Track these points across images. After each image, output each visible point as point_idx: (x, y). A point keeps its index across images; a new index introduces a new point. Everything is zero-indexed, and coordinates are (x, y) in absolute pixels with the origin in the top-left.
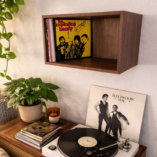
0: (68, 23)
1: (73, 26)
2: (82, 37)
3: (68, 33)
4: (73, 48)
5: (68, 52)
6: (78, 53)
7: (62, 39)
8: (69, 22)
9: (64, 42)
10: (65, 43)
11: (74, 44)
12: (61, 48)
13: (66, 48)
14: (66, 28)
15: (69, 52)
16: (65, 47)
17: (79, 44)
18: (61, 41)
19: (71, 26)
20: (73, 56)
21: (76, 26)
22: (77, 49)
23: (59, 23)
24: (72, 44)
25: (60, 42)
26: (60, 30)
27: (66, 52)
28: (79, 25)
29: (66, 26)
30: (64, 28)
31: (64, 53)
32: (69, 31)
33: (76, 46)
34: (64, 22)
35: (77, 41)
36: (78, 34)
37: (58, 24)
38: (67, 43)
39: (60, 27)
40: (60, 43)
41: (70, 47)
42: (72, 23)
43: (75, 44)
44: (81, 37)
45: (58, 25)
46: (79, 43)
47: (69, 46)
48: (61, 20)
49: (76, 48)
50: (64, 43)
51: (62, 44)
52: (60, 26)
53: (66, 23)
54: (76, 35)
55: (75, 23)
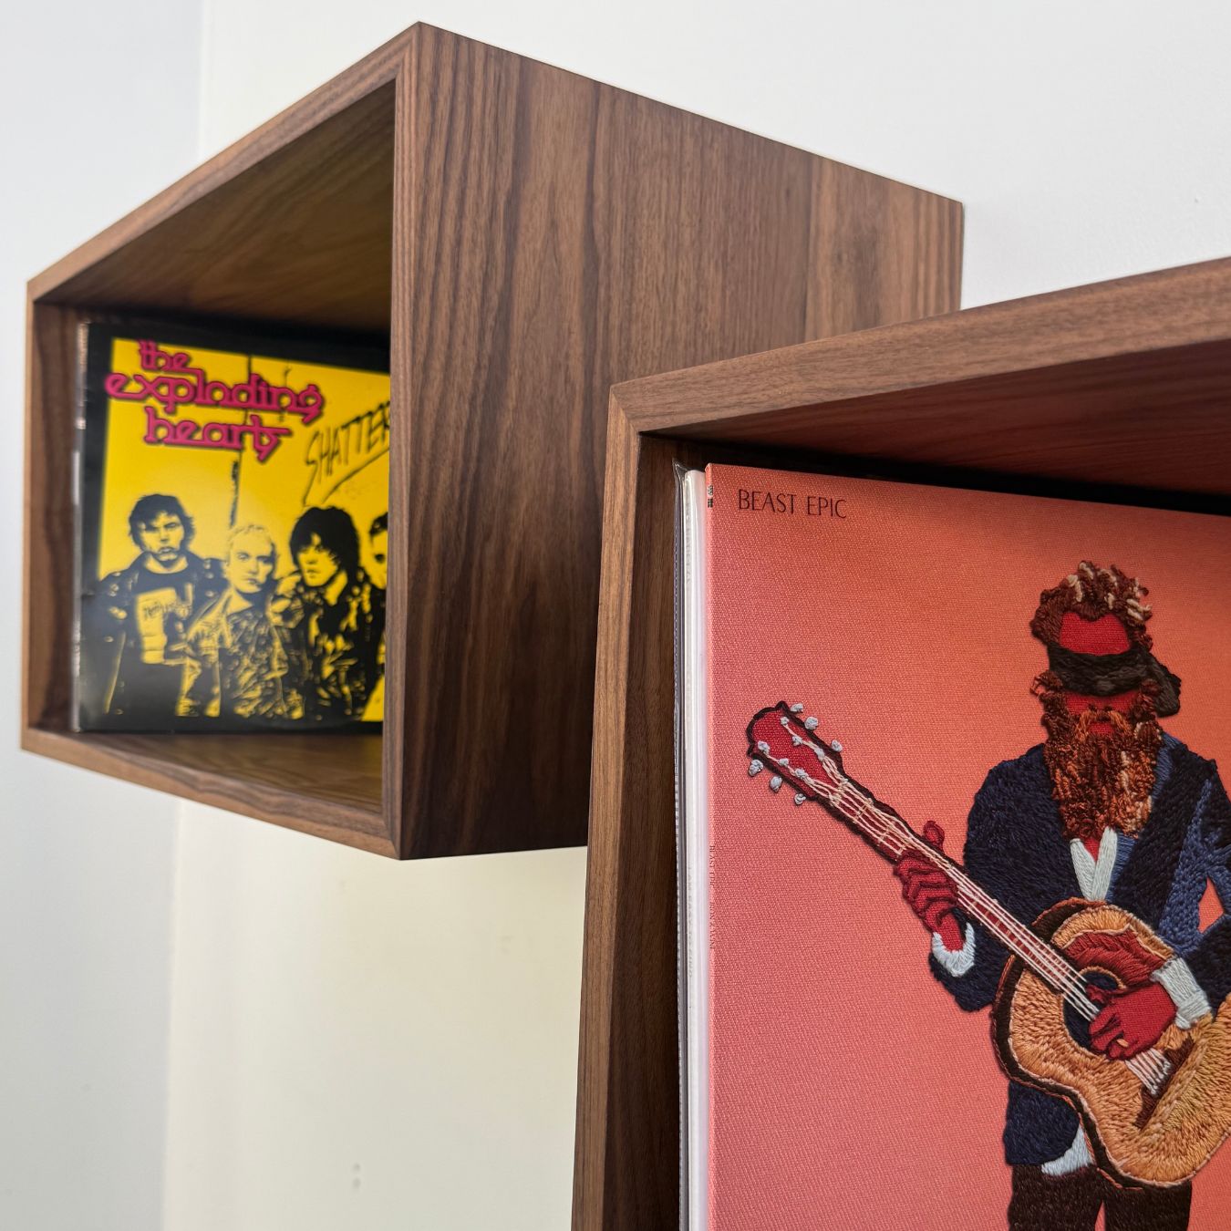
0: (239, 388)
1: (292, 421)
2: (373, 532)
3: (235, 476)
4: (277, 620)
5: (210, 646)
6: (328, 671)
7: (163, 519)
8: (256, 381)
9: (183, 550)
10: (194, 560)
11: (287, 585)
12: (144, 601)
13: (200, 606)
14: (213, 427)
15: (223, 652)
16: (181, 595)
17: (347, 592)
18: (151, 539)
19: (269, 419)
20: (265, 698)
21: (319, 425)
22: (314, 630)
23: (150, 376)
24: (271, 583)
25: (137, 540)
26: (151, 439)
27: (195, 645)
28: (358, 420)
29: (217, 404)
30: (188, 428)
31: (168, 654)
32: (249, 454)
33: (309, 609)
34: (200, 373)
35: (320, 565)
36: (338, 501)
37: (138, 378)
38: (216, 563)
39: (150, 411)
40: (135, 552)
41: (238, 604)
42: (285, 391)
43: (302, 583)
44: (362, 524)
45: (134, 387)
46: (342, 580)
47: (230, 592)
48: (171, 350)
49: (304, 625)
50: (182, 565)
51: (153, 566)
52: (152, 401)
53: (219, 385)
54: (318, 500)
55: (313, 390)
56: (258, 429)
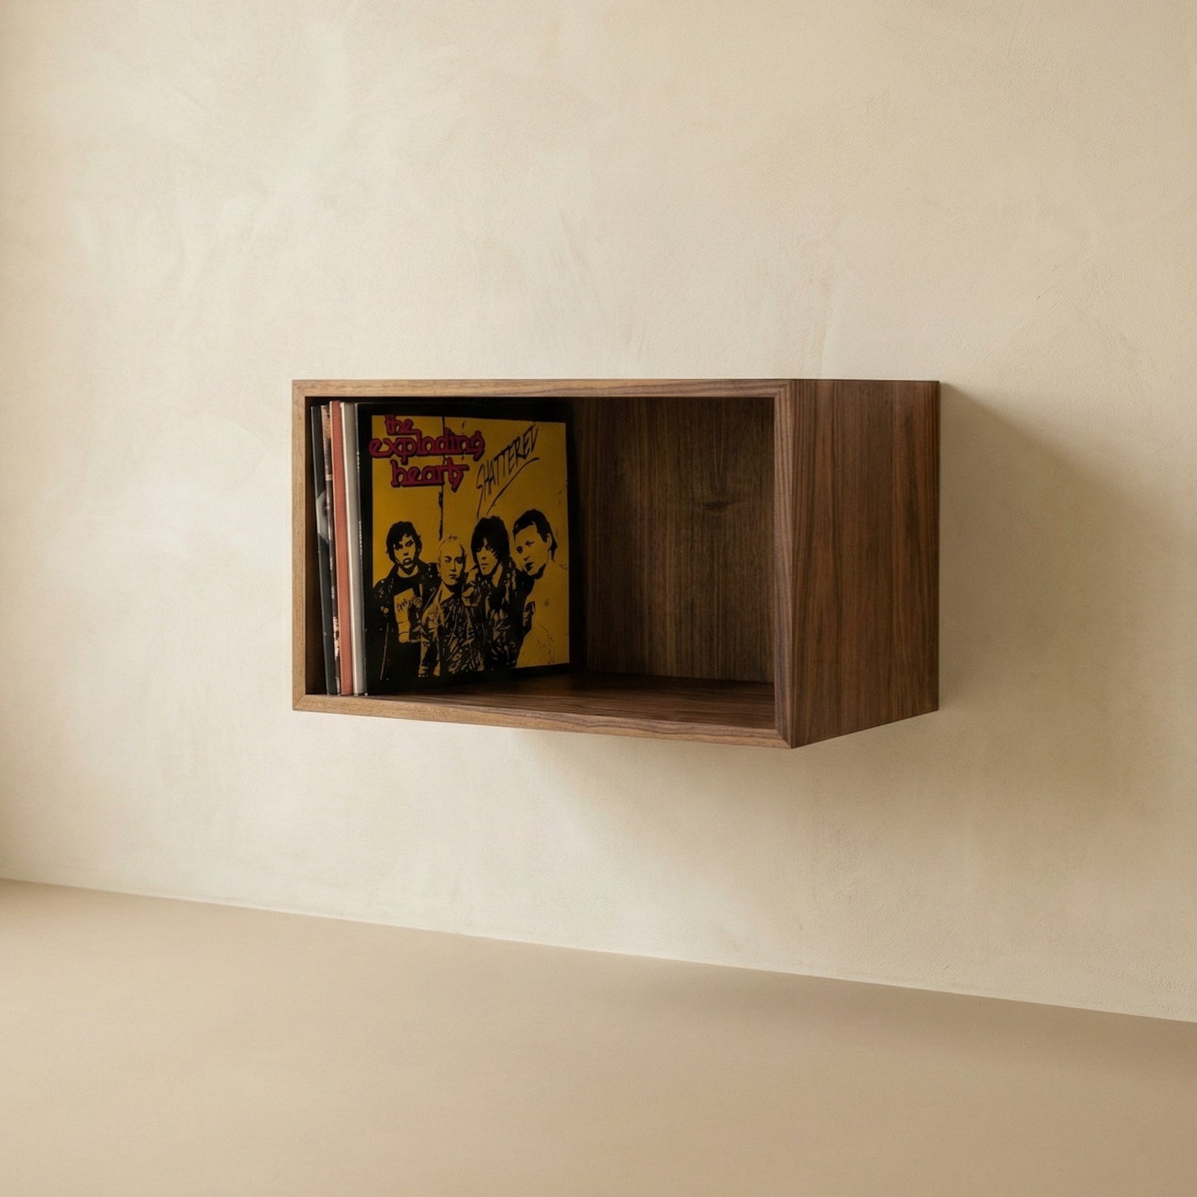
0: (440, 440)
1: (468, 459)
2: (515, 532)
3: (441, 503)
4: (467, 603)
5: (433, 626)
6: (496, 635)
7: (405, 539)
8: (448, 432)
9: (416, 561)
10: (423, 566)
11: (471, 578)
12: (399, 599)
13: (427, 600)
14: (428, 469)
15: (440, 629)
16: (417, 591)
17: (503, 577)
18: (399, 555)
19: (457, 460)
20: (463, 660)
21: (483, 460)
22: (487, 607)
23: (393, 439)
25: (392, 557)
26: (396, 484)
27: (426, 627)
28: (503, 453)
29: (428, 453)
30: (414, 473)
31: (412, 635)
32: (447, 486)
33: (484, 591)
34: (419, 433)
35: (488, 556)
37: (387, 441)
38: (434, 566)
39: (394, 463)
41: (447, 594)
42: (463, 438)
45: (385, 448)
46: (500, 569)
47: (443, 587)
48: (402, 419)
49: (482, 604)
50: (416, 570)
51: (401, 573)
52: (394, 457)
53: (429, 440)
55: (478, 434)
56: (450, 466)
